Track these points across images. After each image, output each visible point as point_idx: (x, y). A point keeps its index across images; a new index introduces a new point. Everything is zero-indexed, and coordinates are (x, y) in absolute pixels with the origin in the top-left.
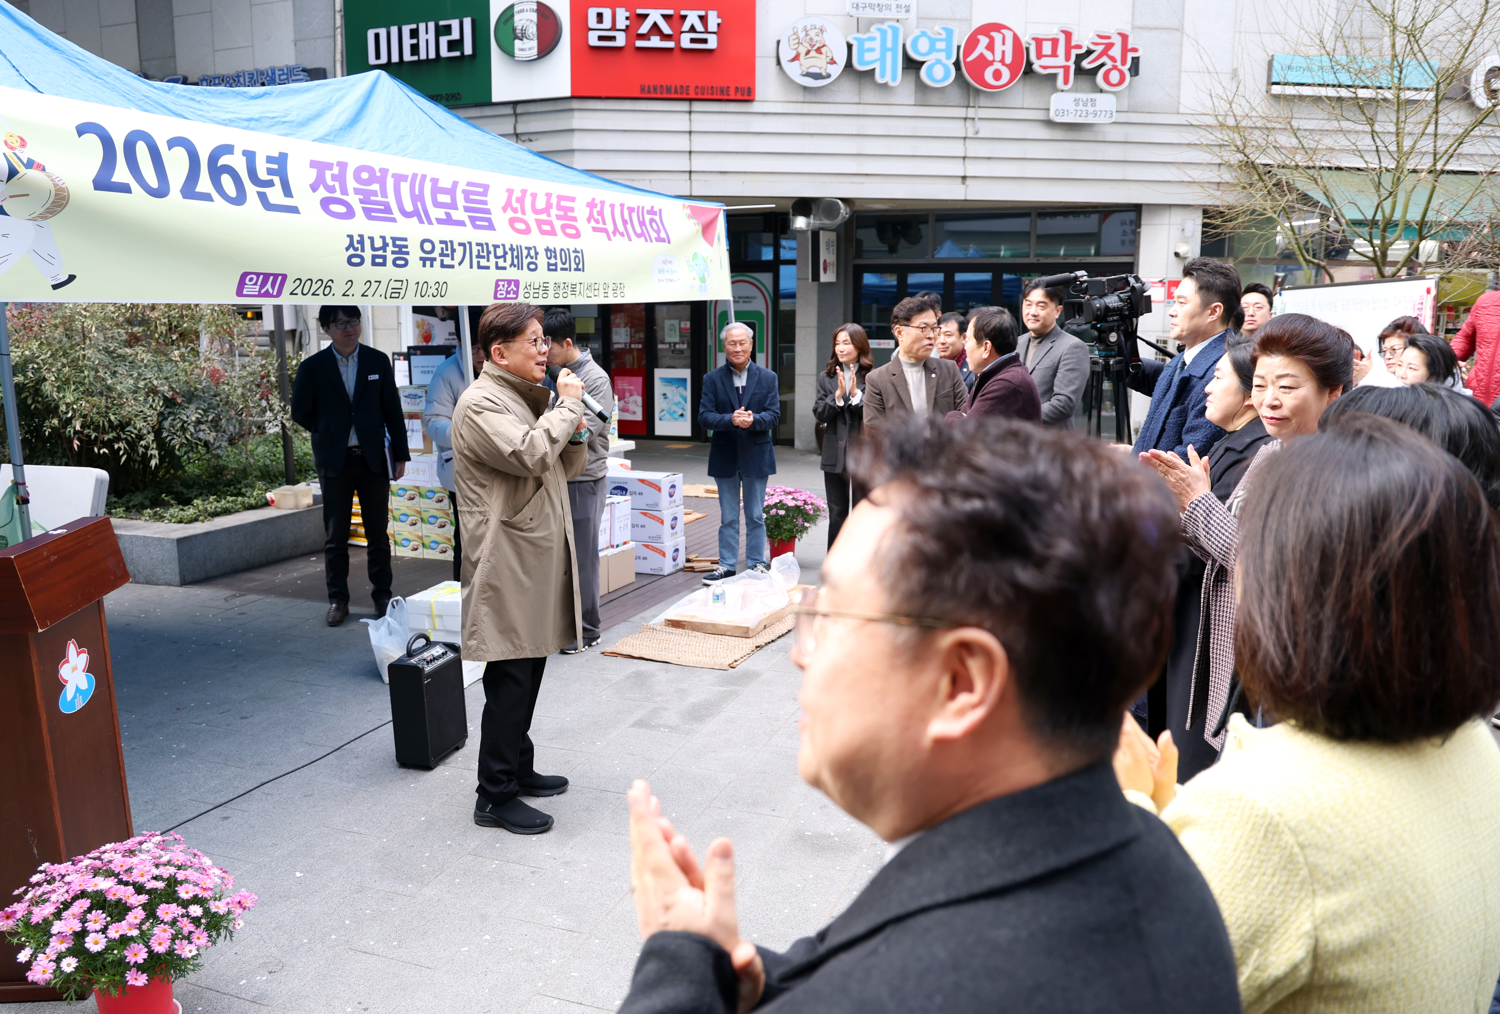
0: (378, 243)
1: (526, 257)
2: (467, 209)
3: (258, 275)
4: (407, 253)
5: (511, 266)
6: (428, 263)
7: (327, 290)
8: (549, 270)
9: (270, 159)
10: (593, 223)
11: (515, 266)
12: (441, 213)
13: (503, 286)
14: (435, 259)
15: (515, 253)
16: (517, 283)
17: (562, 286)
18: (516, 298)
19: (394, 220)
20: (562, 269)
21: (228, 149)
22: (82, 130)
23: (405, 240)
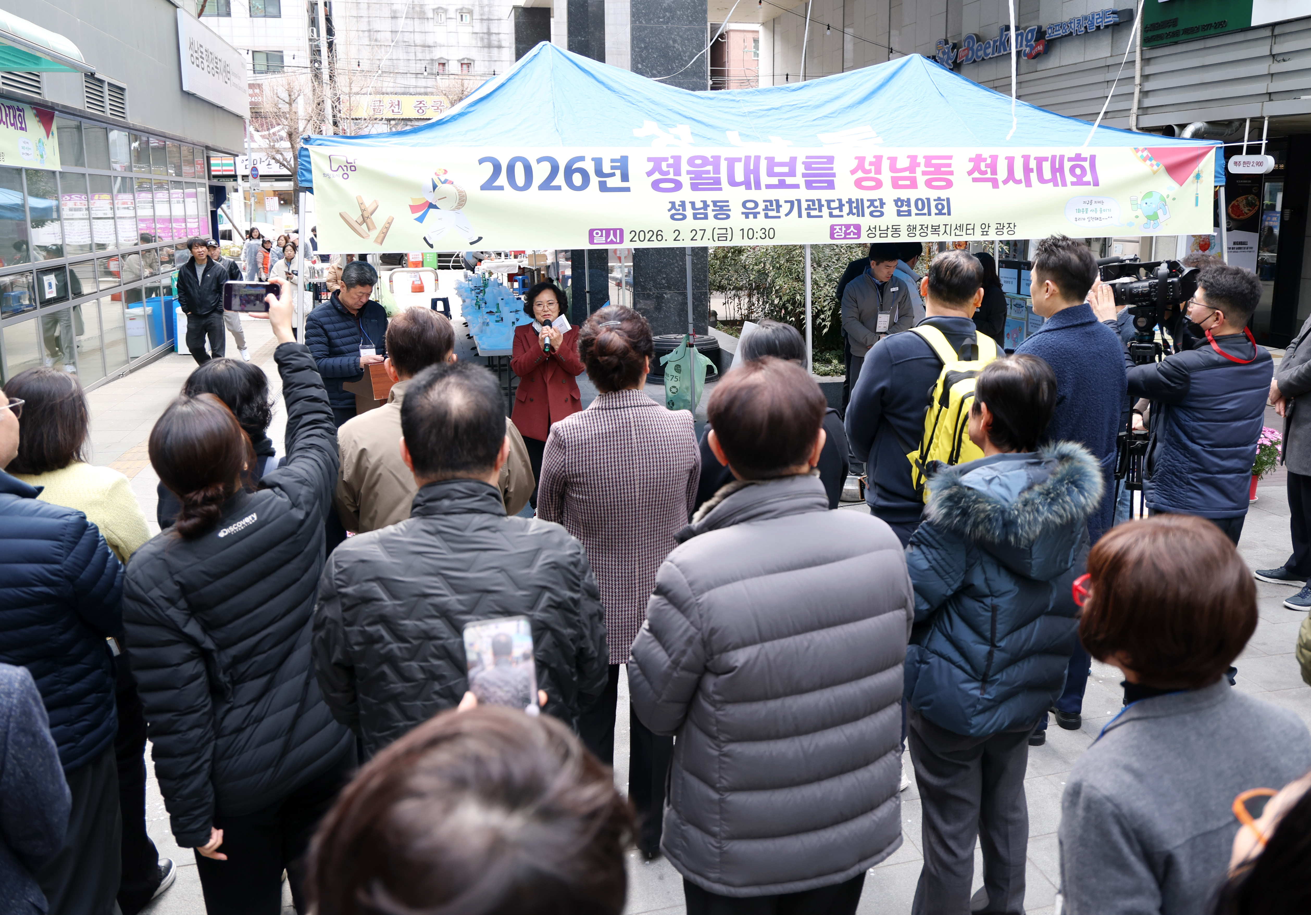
0: (699, 205)
1: (868, 207)
2: (804, 175)
3: (601, 230)
4: (730, 210)
5: (848, 214)
6: (751, 216)
7: (660, 238)
8: (899, 215)
9: (613, 161)
10: (976, 175)
11: (854, 214)
12: (775, 181)
13: (841, 229)
14: (759, 213)
15: (854, 205)
16: (858, 227)
17: (919, 228)
18: (859, 237)
19: (720, 189)
20: (916, 214)
21: (582, 159)
22: (481, 161)
23: (727, 202)
